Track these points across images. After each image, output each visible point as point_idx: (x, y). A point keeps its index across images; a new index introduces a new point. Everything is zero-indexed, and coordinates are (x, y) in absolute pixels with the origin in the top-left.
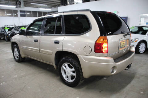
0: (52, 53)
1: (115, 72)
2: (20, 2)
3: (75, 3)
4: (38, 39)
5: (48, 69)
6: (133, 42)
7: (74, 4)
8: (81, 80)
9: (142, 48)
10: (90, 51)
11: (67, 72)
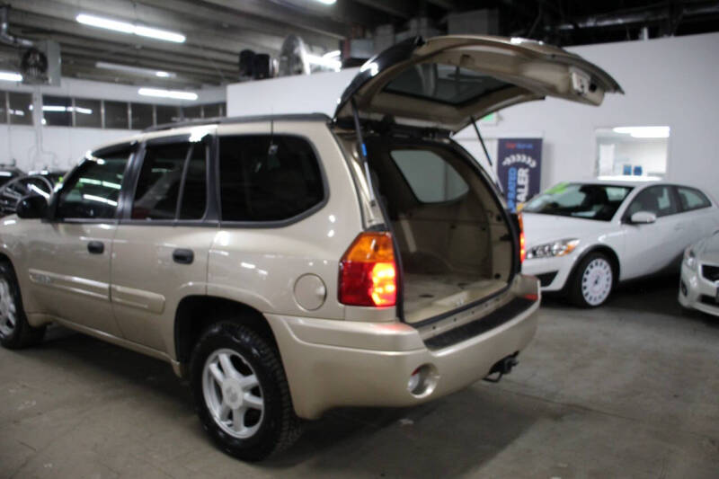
0: (164, 303)
1: (429, 391)
2: (44, 58)
3: (307, 69)
4: (106, 241)
5: (151, 378)
6: (553, 255)
7: (300, 72)
8: (284, 429)
9: (597, 284)
10: (319, 296)
11: (229, 390)
